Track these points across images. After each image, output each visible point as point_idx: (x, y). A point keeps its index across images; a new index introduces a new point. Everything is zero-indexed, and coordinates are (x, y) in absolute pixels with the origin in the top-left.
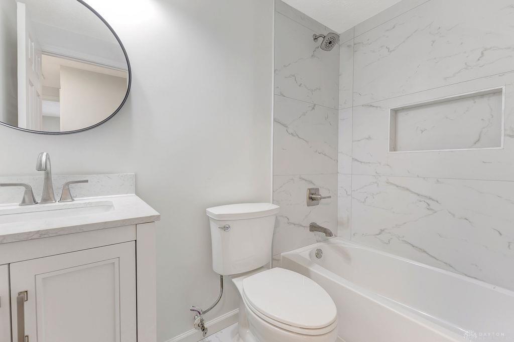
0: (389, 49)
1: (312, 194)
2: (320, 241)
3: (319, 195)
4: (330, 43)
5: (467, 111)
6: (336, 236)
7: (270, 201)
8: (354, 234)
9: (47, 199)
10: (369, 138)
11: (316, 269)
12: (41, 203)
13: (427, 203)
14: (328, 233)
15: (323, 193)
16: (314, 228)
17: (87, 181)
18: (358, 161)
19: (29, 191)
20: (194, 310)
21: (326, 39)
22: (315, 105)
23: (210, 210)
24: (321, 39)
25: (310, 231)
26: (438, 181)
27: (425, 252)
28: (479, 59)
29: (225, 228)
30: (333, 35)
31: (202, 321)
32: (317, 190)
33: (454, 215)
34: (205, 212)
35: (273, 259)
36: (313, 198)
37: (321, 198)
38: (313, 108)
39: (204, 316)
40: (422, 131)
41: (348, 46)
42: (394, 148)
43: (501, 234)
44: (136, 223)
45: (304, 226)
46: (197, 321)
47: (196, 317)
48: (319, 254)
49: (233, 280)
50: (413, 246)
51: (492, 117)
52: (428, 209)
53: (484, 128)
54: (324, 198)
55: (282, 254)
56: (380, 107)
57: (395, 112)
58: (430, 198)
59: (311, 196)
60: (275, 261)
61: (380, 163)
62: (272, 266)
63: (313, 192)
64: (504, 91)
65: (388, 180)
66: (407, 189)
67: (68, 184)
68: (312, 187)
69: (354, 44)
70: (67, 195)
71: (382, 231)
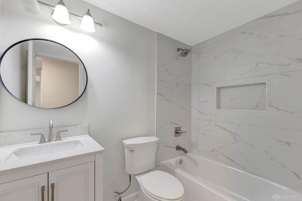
0: (215, 57)
1: (177, 130)
2: (182, 155)
3: (180, 131)
4: (186, 53)
5: (252, 91)
6: (190, 152)
7: (155, 135)
8: (200, 151)
9: (50, 140)
10: (206, 101)
11: (178, 171)
12: (48, 142)
13: (234, 137)
14: (185, 151)
15: (183, 130)
16: (178, 148)
17: (67, 131)
18: (201, 113)
19: (43, 136)
20: (116, 192)
21: (184, 51)
22: (178, 84)
23: (124, 141)
24: (181, 51)
25: (176, 150)
26: (239, 125)
27: (233, 161)
28: (256, 67)
29: (132, 151)
30: (187, 50)
31: (120, 198)
32: (180, 128)
33: (246, 143)
34: (122, 142)
35: (156, 165)
36: (177, 132)
37: (182, 133)
38: (178, 86)
39: (121, 195)
40: (232, 100)
41: (196, 53)
42: (219, 107)
43: (267, 153)
44: (95, 154)
45: (173, 147)
46: (118, 198)
47: (117, 196)
48: (181, 162)
49: (136, 177)
50: (228, 158)
51: (263, 95)
52: (234, 139)
53: (259, 100)
54: (183, 133)
55: (161, 162)
56: (211, 86)
57: (219, 89)
58: (236, 134)
59: (177, 131)
60: (158, 166)
61: (212, 115)
62: (156, 169)
63: (178, 129)
64: (267, 83)
65: (216, 124)
66: (225, 129)
67: (59, 132)
68: (177, 126)
69: (199, 52)
70: (59, 138)
71: (213, 150)
